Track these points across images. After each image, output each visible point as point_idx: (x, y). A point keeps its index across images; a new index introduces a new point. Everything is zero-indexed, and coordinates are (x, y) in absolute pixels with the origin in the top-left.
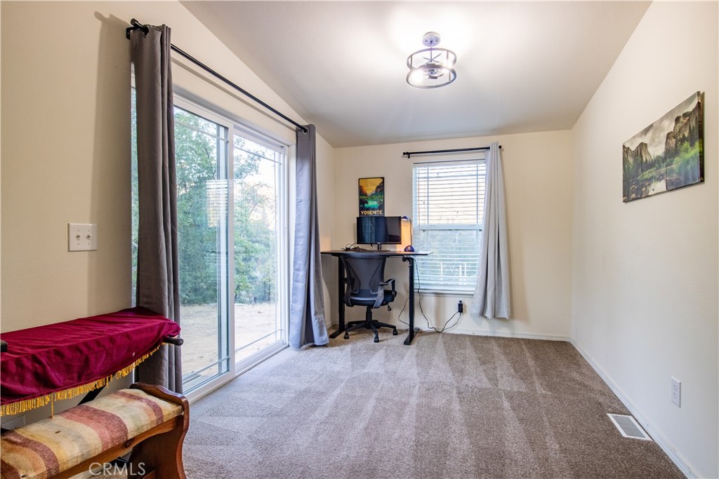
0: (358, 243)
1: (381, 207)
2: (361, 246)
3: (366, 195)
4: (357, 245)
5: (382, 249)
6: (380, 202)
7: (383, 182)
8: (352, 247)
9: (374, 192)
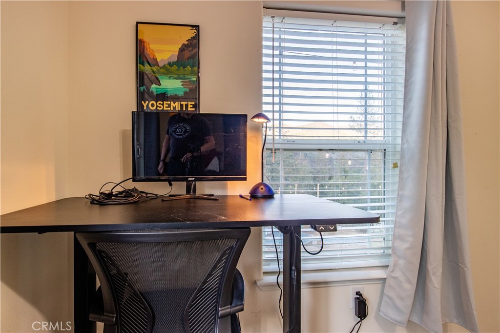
0: (134, 180)
1: (193, 93)
2: (141, 186)
3: (154, 63)
4: (130, 185)
5: (199, 193)
6: (191, 82)
7: (197, 37)
8: (119, 189)
9: (175, 59)
